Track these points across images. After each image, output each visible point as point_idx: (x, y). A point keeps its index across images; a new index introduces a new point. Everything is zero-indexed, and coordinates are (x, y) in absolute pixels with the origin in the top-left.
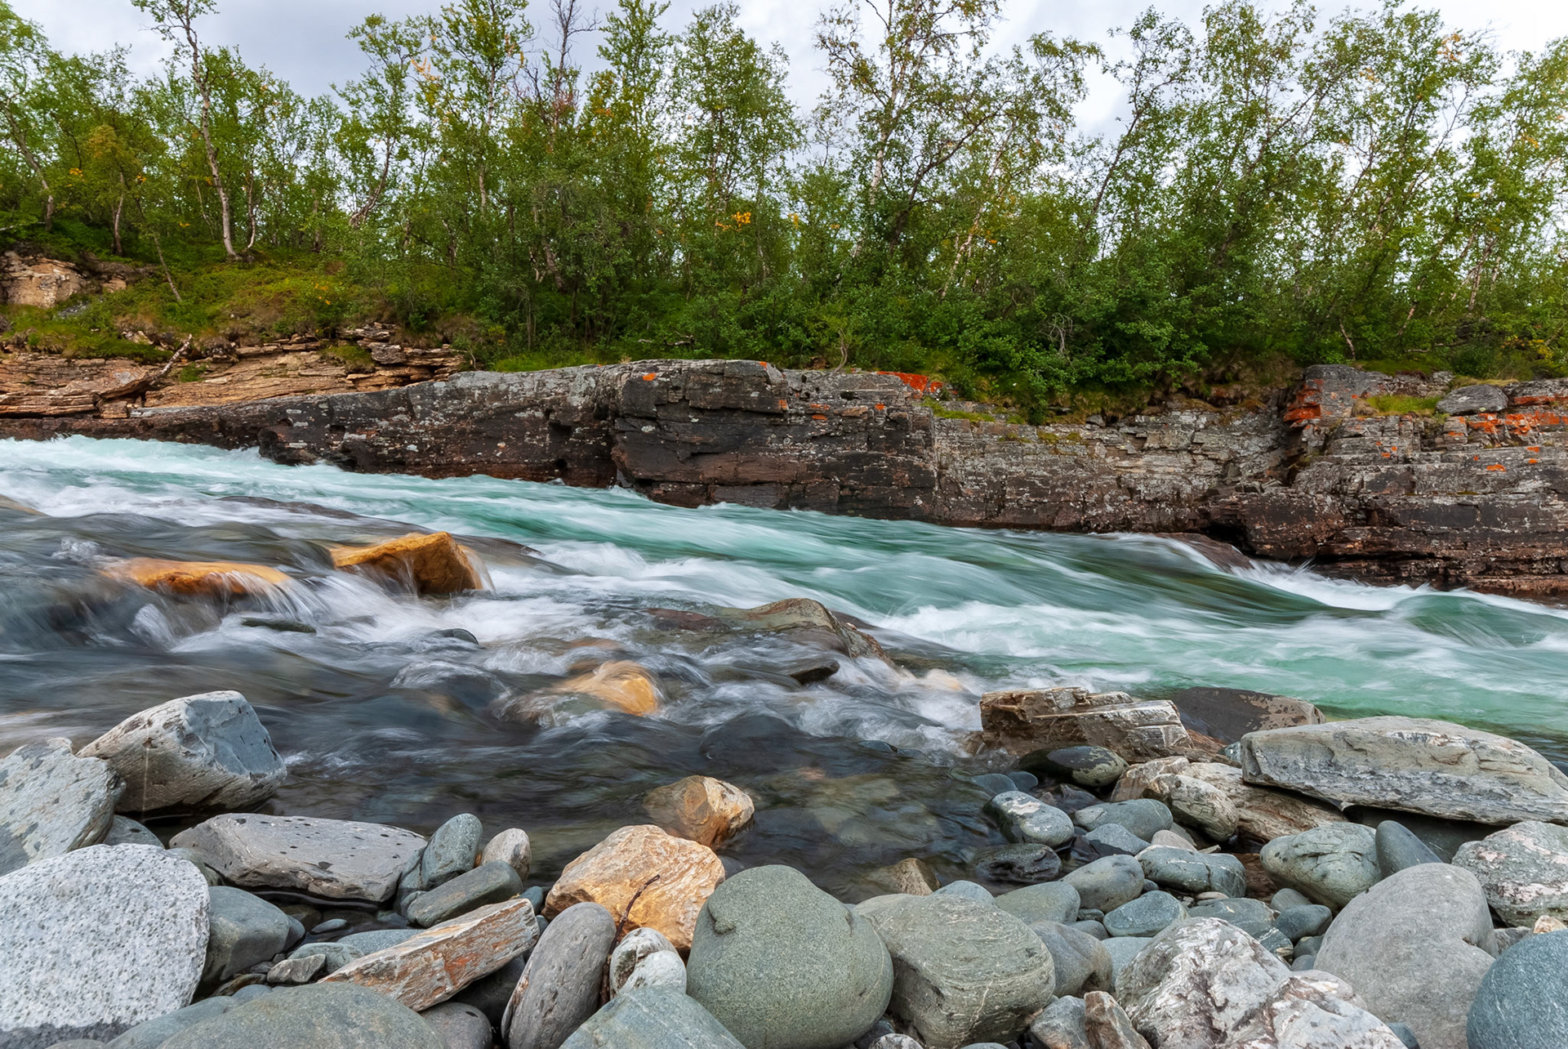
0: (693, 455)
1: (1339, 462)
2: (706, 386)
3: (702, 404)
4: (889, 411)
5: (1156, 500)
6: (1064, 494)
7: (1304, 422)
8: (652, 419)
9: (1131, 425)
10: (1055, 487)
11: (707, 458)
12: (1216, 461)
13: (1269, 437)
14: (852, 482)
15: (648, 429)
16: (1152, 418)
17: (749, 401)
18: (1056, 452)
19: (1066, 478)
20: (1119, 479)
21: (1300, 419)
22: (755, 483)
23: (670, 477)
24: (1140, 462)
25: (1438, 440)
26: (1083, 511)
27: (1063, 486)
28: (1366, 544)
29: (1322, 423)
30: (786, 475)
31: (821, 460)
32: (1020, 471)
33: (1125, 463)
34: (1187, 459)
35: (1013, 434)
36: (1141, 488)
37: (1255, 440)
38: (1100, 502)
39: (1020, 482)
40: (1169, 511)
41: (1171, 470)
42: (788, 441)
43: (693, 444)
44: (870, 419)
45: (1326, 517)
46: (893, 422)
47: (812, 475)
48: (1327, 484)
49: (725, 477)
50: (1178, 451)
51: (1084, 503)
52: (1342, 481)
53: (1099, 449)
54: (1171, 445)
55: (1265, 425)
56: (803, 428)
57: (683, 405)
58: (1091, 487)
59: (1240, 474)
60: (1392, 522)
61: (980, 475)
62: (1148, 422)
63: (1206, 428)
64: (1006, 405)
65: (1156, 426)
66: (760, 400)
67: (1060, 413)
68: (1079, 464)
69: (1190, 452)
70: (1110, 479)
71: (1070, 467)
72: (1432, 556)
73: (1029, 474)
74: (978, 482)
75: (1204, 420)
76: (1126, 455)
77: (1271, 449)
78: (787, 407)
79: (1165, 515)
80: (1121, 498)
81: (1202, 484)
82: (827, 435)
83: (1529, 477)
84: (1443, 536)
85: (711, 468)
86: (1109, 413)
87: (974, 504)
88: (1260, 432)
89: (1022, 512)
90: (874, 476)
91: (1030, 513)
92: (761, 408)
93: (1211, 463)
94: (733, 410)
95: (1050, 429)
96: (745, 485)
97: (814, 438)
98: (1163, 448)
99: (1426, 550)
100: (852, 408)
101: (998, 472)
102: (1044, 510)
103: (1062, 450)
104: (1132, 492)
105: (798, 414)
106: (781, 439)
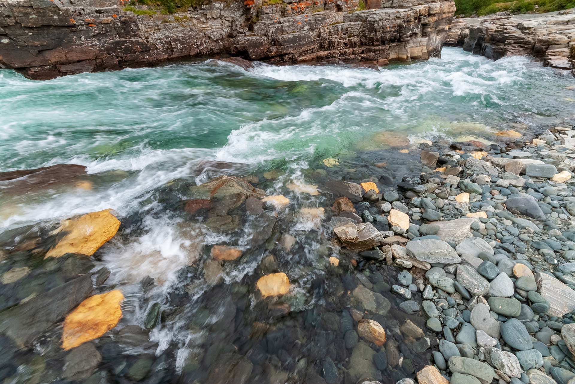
0: (40, 52)
1: (265, 24)
2: (27, 15)
3: (30, 25)
4: (120, 18)
5: (217, 40)
6: (190, 42)
7: (251, 6)
8: (6, 36)
9: (201, 9)
10: (187, 40)
11: (47, 52)
12: (228, 21)
13: (241, 10)
14: (120, 54)
15: (5, 41)
16: (207, 6)
17: (54, 21)
18: (183, 26)
19: (189, 36)
20: (205, 34)
21: (249, 5)
22: (79, 61)
23: (33, 64)
24: (208, 25)
25: (285, 13)
26: (198, 48)
27: (189, 39)
28: (276, 52)
29: (255, 6)
30: (91, 55)
31: (103, 46)
32: (174, 35)
33: (204, 26)
34: (220, 21)
35: (166, 19)
36: (212, 36)
37: (238, 12)
38: (202, 43)
39: (175, 40)
40: (221, 43)
41: (217, 27)
42: (83, 39)
43: (36, 46)
44: (114, 23)
45: (266, 45)
46: (123, 23)
47: (102, 54)
48: (263, 32)
49: (62, 60)
50: (217, 18)
51: (197, 44)
52: (267, 31)
53: (195, 21)
54: (215, 17)
55: (239, 6)
56: (87, 31)
57: (18, 26)
58: (197, 38)
59: (237, 27)
60: (281, 45)
61: (161, 39)
62: (206, 8)
63: (223, 9)
64: (158, 5)
65: (209, 9)
66: (60, 20)
67: (178, 7)
68: (191, 30)
69: (221, 18)
70: (202, 34)
71: (189, 32)
72: (289, 53)
73: (178, 37)
74: (162, 42)
75: (222, 5)
76: (203, 23)
77: (242, 15)
78: (75, 22)
79: (221, 45)
80: (207, 41)
81: (227, 30)
82: (99, 33)
83: (306, 25)
84: (291, 47)
85: (53, 57)
86: (194, 6)
87: (164, 51)
88: (238, 9)
89: (180, 52)
90: (127, 50)
91: (182, 52)
92: (62, 24)
93: (227, 22)
94: (49, 26)
95: (177, 15)
96: (74, 63)
97: (94, 36)
98: (213, 18)
99: (289, 52)
100: (104, 18)
101: (167, 37)
102: (186, 49)
103: (185, 24)
104: (210, 38)
105: (81, 25)
106: (80, 38)
